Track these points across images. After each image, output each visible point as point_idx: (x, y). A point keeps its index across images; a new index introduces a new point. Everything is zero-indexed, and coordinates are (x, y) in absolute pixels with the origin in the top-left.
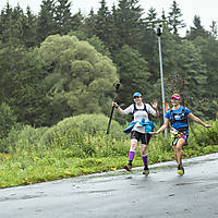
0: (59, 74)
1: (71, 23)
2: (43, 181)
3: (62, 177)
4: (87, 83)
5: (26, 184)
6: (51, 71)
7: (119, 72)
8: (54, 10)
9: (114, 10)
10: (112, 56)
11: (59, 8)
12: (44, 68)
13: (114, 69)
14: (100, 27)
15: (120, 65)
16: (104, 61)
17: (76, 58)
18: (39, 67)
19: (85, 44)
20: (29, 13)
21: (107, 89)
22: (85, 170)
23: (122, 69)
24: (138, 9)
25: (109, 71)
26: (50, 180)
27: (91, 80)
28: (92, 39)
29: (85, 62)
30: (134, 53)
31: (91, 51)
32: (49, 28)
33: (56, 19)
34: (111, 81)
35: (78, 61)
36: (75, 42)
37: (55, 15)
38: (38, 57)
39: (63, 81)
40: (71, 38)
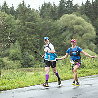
0: (68, 32)
1: (73, 9)
3: (71, 78)
4: (81, 36)
5: (55, 82)
6: (64, 30)
7: (96, 30)
8: (65, 3)
9: (93, 2)
10: (92, 23)
12: (61, 29)
13: (93, 29)
14: (86, 10)
15: (96, 27)
16: (89, 25)
17: (76, 24)
18: (59, 29)
19: (80, 18)
20: (54, 5)
21: (91, 38)
22: (82, 75)
25: (91, 30)
26: (66, 80)
27: (83, 34)
28: (83, 16)
29: (80, 26)
31: (82, 21)
32: (63, 11)
33: (67, 7)
34: (92, 34)
36: (75, 17)
37: (66, 5)
38: (59, 25)
39: (70, 35)
40: (73, 15)
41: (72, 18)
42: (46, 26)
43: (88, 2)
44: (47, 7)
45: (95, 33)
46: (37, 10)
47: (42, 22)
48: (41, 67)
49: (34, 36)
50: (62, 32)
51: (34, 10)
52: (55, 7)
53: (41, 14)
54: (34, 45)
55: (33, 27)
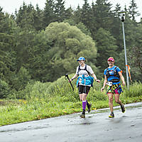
0: (58, 48)
1: (65, 15)
2: (48, 117)
3: (61, 115)
4: (76, 53)
5: (37, 119)
6: (52, 46)
7: (97, 46)
8: (54, 6)
9: (93, 5)
10: (92, 36)
11: (58, 4)
12: (48, 44)
13: (94, 43)
14: (84, 17)
15: (97, 41)
16: (87, 39)
17: (69, 37)
18: (45, 43)
19: (75, 28)
20: (38, 8)
21: (90, 57)
23: (99, 44)
24: (109, 5)
25: (90, 45)
27: (79, 51)
28: (79, 24)
29: (75, 40)
30: (107, 33)
31: (78, 32)
32: (51, 18)
33: (55, 12)
34: (92, 51)
35: (70, 39)
36: (69, 27)
37: (54, 10)
38: (44, 37)
39: (60, 52)
40: (65, 24)
41: (63, 28)
42: (25, 39)
43: (86, 5)
46: (12, 16)
47: (20, 34)
49: (8, 53)
51: (7, 15)
52: (39, 11)
53: (18, 21)
54: (8, 66)
55: (7, 41)
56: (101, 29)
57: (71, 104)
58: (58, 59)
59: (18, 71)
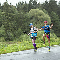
0: (34, 20)
1: (37, 6)
6: (32, 19)
7: (51, 19)
8: (33, 2)
10: (49, 15)
11: (34, 1)
12: (30, 18)
13: (49, 18)
14: (45, 7)
15: (51, 17)
16: (47, 16)
18: (29, 18)
19: (41, 11)
20: (26, 3)
22: (42, 46)
24: (56, 1)
25: (48, 19)
26: (32, 49)
27: (43, 21)
28: (43, 10)
29: (41, 16)
30: (55, 13)
31: (43, 13)
32: (31, 7)
34: (49, 21)
35: (39, 16)
36: (39, 11)
37: (33, 4)
38: (29, 15)
41: (36, 11)
42: (20, 16)
43: (46, 2)
44: (21, 4)
45: (50, 21)
46: (15, 6)
47: (18, 14)
48: (18, 41)
49: (13, 22)
50: (31, 20)
51: (13, 6)
52: (26, 4)
53: (18, 9)
55: (13, 17)
56: (53, 11)
57: (40, 43)
58: (34, 24)
59: (17, 29)
